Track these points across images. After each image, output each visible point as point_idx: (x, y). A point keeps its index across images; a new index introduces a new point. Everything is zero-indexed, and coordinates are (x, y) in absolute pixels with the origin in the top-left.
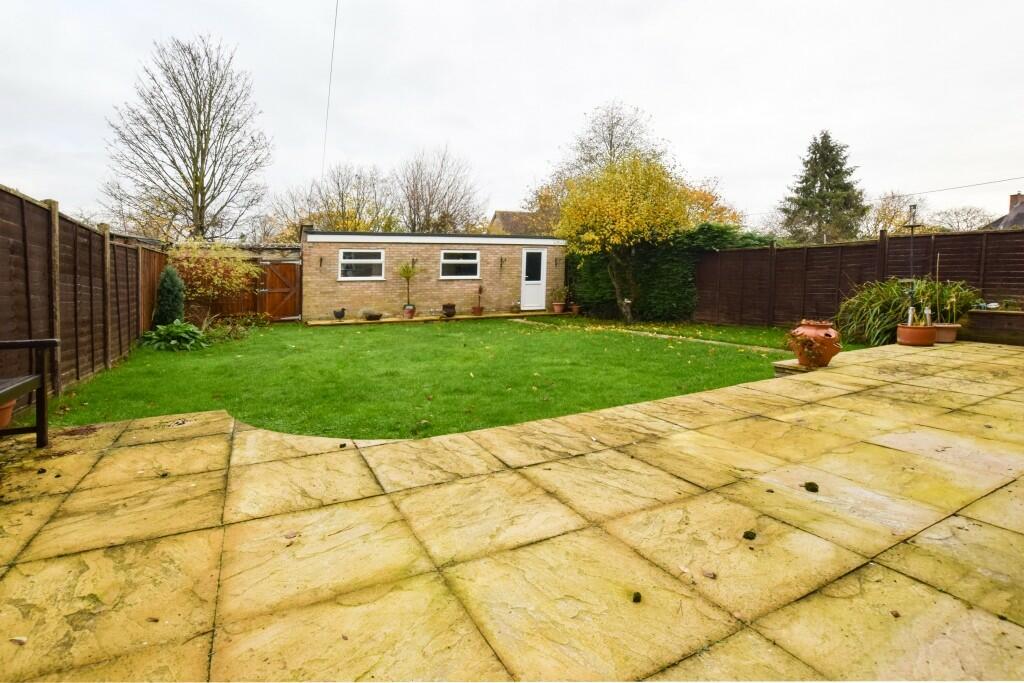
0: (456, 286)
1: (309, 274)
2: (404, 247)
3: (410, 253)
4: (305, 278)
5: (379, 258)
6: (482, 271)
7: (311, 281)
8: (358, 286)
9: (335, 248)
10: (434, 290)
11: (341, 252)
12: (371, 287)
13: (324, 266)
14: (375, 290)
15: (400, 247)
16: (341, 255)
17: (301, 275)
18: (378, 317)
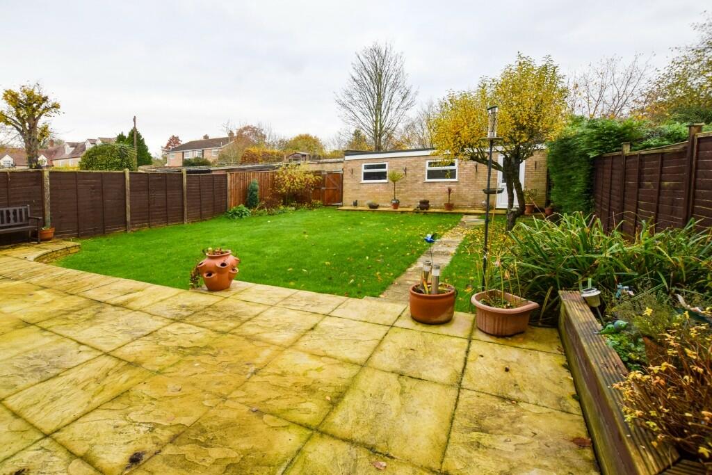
0: (437, 187)
1: (347, 179)
2: (400, 160)
3: (404, 164)
4: (345, 181)
5: (385, 168)
6: (460, 175)
7: (348, 183)
8: (372, 186)
9: (360, 163)
10: (421, 189)
11: (363, 165)
12: (379, 187)
13: (354, 174)
14: (381, 189)
15: (397, 160)
16: (363, 167)
17: (343, 179)
18: (377, 207)
